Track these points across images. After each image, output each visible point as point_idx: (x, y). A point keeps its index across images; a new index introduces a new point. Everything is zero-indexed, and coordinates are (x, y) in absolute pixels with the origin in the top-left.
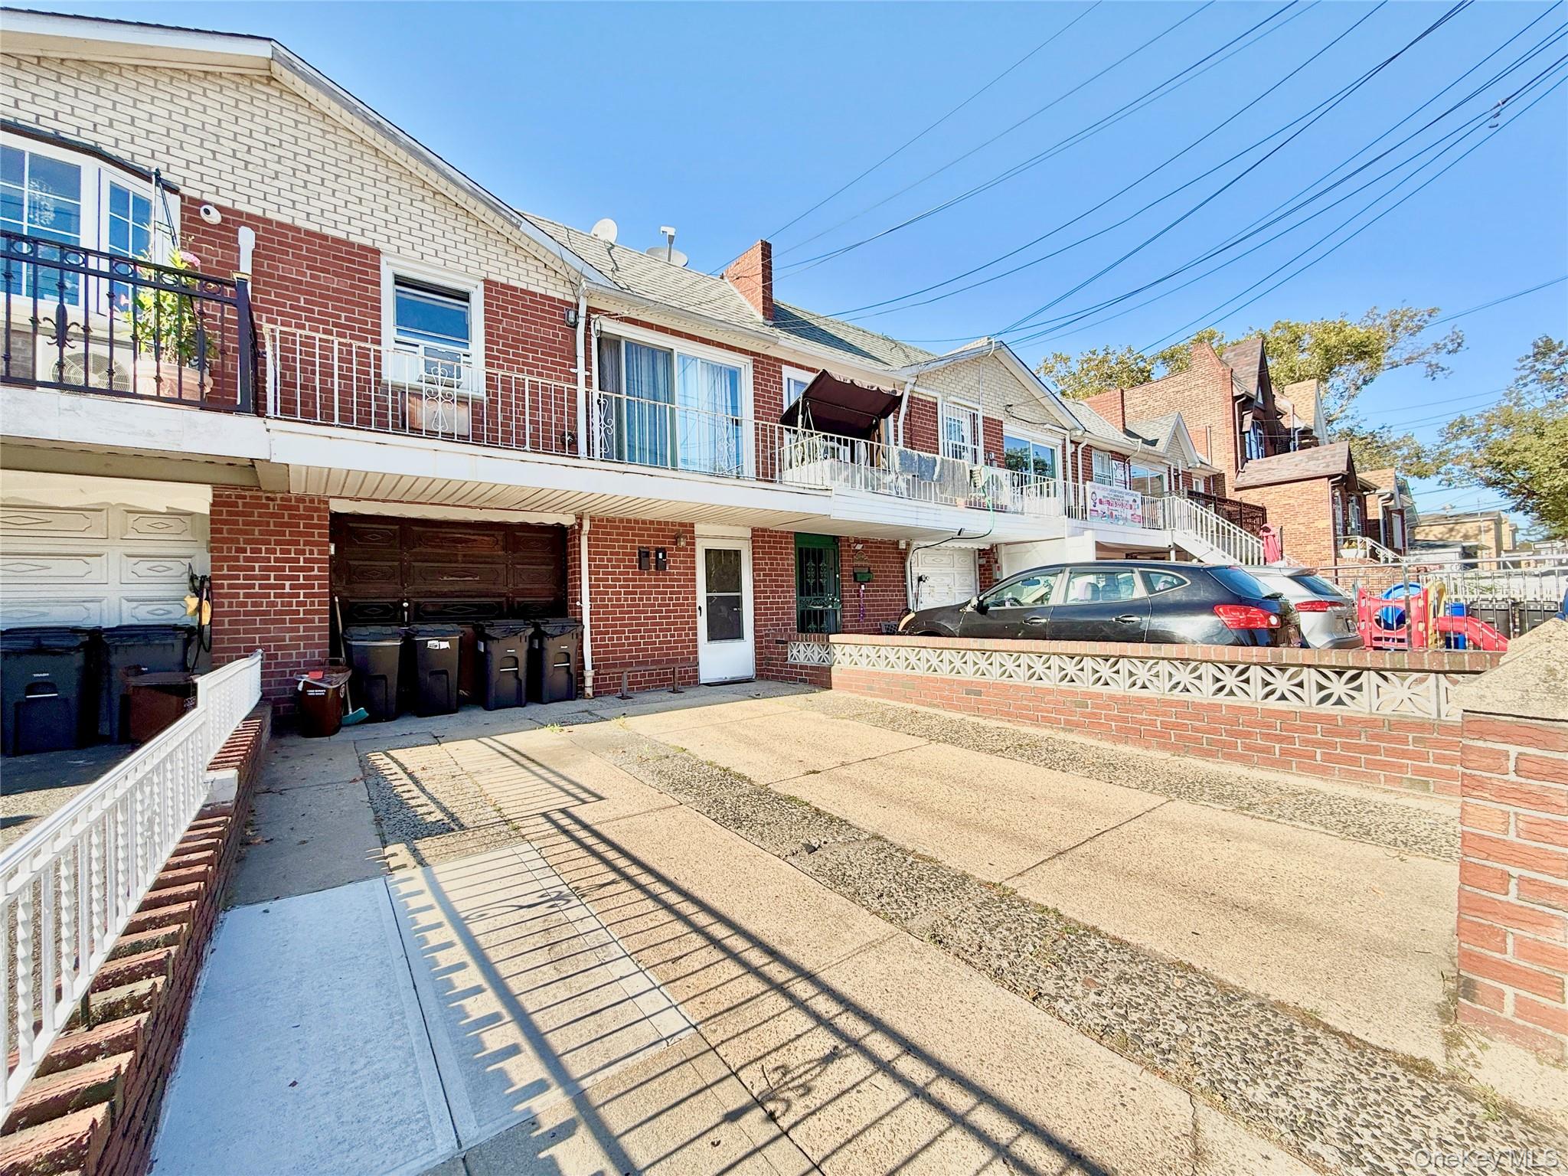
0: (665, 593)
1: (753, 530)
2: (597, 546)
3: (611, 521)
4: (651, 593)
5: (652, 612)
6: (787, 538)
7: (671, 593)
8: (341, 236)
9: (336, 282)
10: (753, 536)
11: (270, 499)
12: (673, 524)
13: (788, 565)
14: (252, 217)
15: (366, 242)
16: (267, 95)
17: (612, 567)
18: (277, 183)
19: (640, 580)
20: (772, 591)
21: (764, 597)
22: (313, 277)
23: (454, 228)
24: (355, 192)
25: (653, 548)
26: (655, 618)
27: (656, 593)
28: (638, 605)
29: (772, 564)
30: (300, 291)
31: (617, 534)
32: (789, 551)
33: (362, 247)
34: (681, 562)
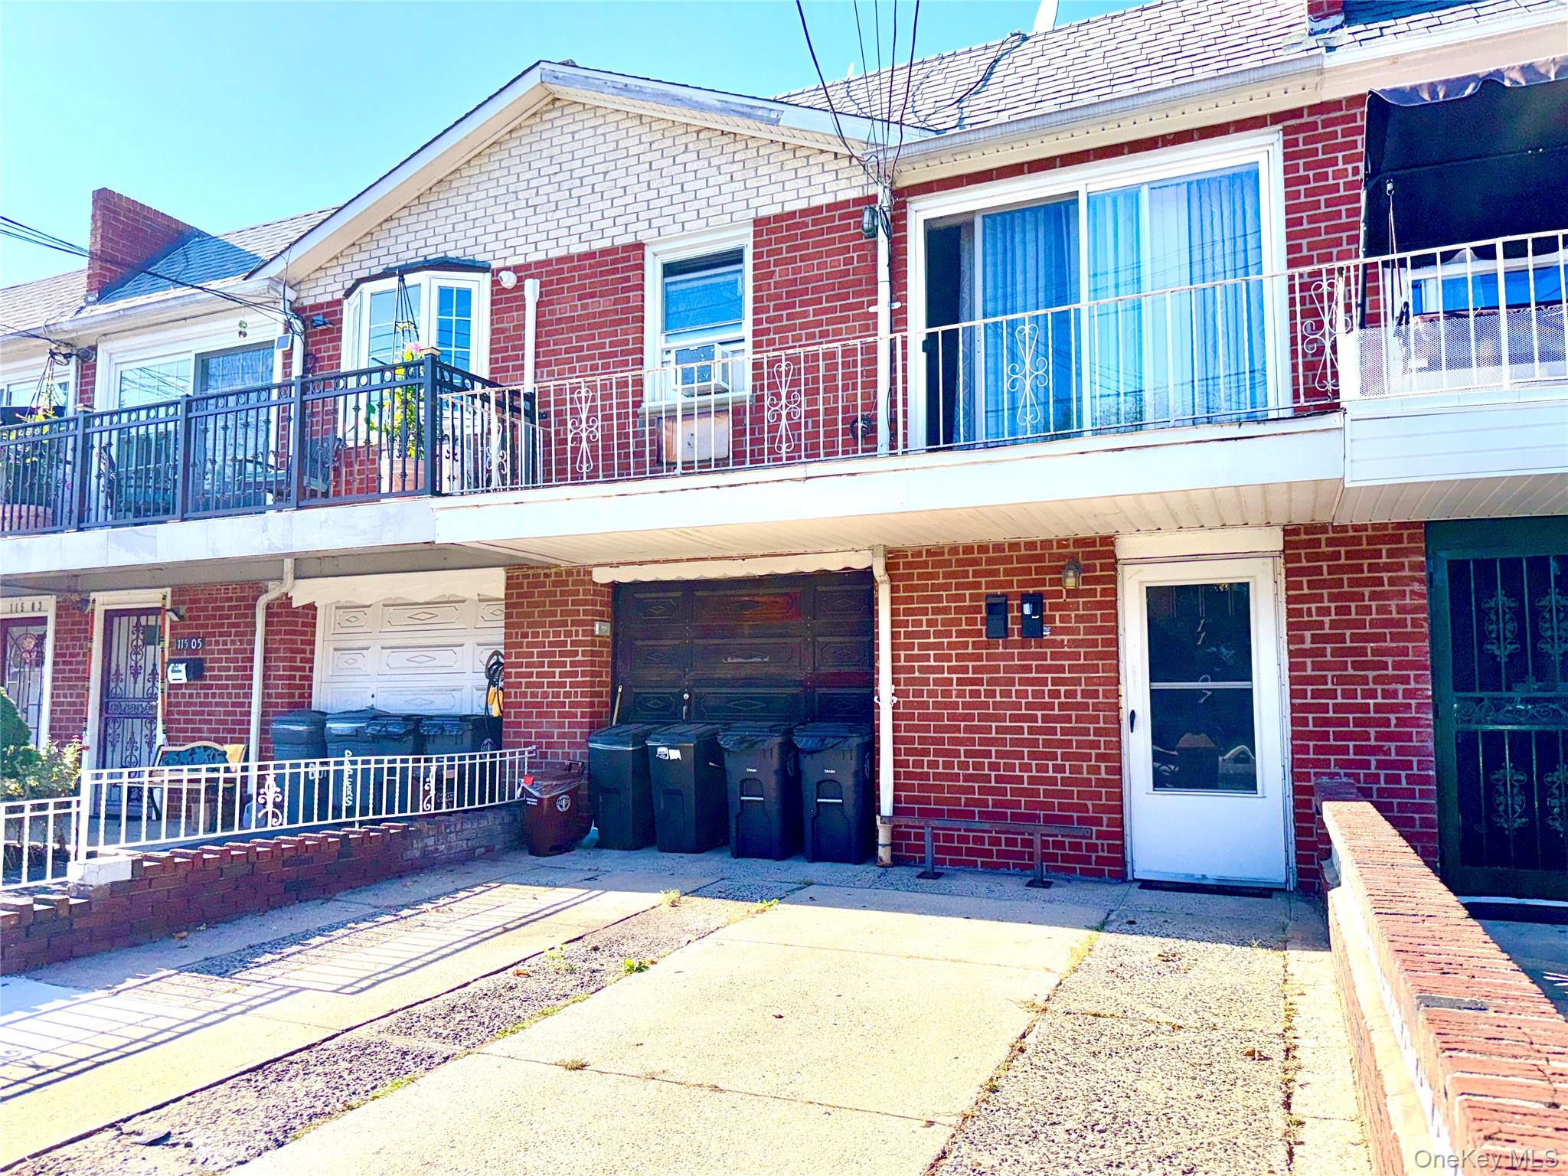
0: (1044, 682)
1: (1285, 532)
2: (910, 600)
3: (935, 554)
4: (1011, 682)
5: (1013, 718)
6: (1398, 539)
7: (1055, 682)
8: (606, 244)
9: (602, 304)
10: (1287, 544)
11: (547, 576)
12: (1062, 543)
13: (1401, 609)
14: (539, 264)
15: (629, 239)
16: (552, 120)
17: (937, 634)
18: (559, 214)
19: (989, 657)
20: (1341, 680)
21: (1316, 694)
22: (584, 307)
23: (719, 167)
24: (620, 183)
25: (1015, 595)
26: (1021, 730)
27: (1022, 681)
28: (986, 705)
29: (1343, 611)
30: (573, 330)
31: (946, 576)
32: (1406, 573)
33: (626, 248)
34: (1080, 619)
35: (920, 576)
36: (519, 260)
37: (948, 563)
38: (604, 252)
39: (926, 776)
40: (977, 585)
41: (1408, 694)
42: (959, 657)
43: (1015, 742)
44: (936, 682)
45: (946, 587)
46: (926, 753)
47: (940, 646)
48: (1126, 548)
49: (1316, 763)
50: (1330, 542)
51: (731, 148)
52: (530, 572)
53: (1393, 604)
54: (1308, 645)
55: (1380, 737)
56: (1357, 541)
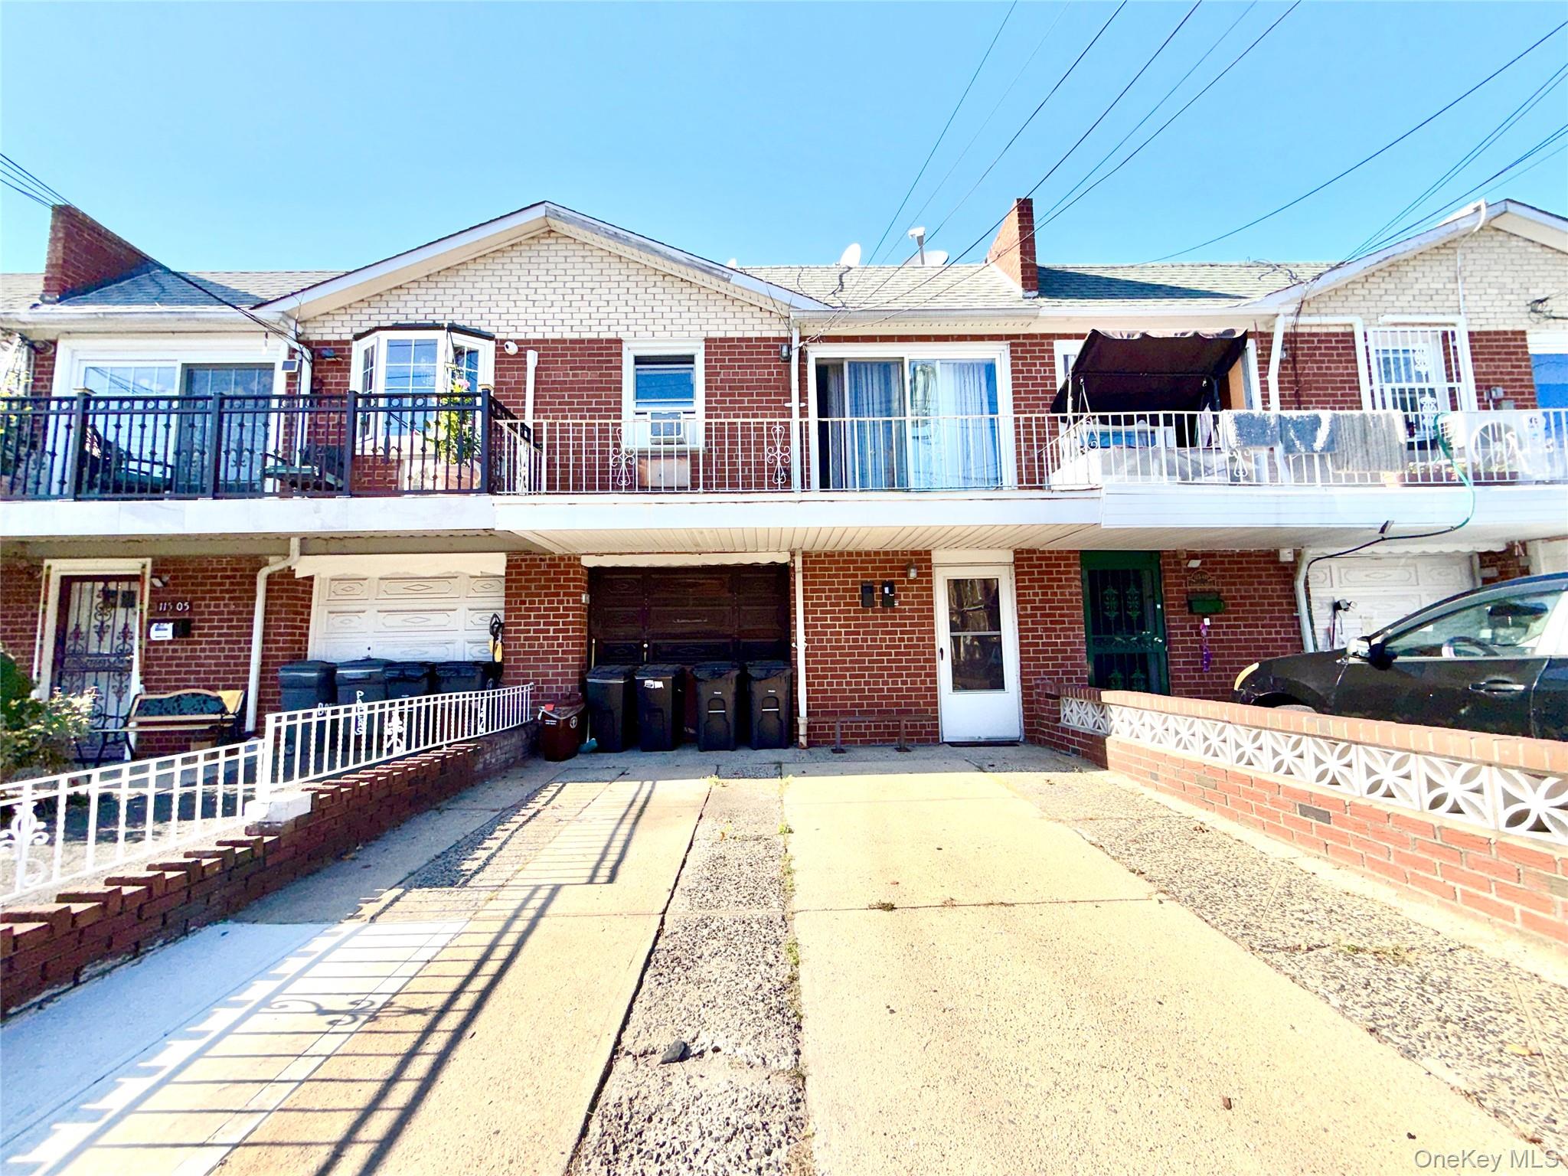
0: (895, 633)
1: (1016, 552)
2: (814, 583)
3: (829, 556)
4: (877, 633)
5: (879, 654)
6: (1068, 559)
7: (902, 633)
8: (594, 336)
9: (590, 375)
10: (1016, 559)
11: (541, 560)
12: (903, 553)
13: (1071, 594)
14: (536, 341)
15: (612, 336)
16: (548, 245)
17: (832, 605)
18: (553, 310)
19: (864, 618)
20: (1046, 630)
21: (1034, 637)
22: (574, 375)
23: (679, 301)
24: (604, 297)
25: (878, 582)
26: (882, 661)
27: (883, 633)
28: (862, 647)
29: (1045, 594)
30: (566, 390)
31: (837, 569)
32: (1072, 576)
33: (609, 341)
34: (914, 596)
35: (821, 569)
36: (521, 337)
37: (838, 562)
38: (590, 341)
39: (825, 691)
40: (856, 576)
41: (1076, 636)
42: (846, 619)
43: (880, 669)
44: (832, 634)
45: (837, 576)
46: (826, 677)
47: (834, 612)
48: (937, 557)
49: (1034, 673)
50: (1038, 559)
51: (689, 291)
52: (528, 557)
53: (1067, 591)
54: (1029, 612)
55: (1063, 659)
56: (1050, 559)
